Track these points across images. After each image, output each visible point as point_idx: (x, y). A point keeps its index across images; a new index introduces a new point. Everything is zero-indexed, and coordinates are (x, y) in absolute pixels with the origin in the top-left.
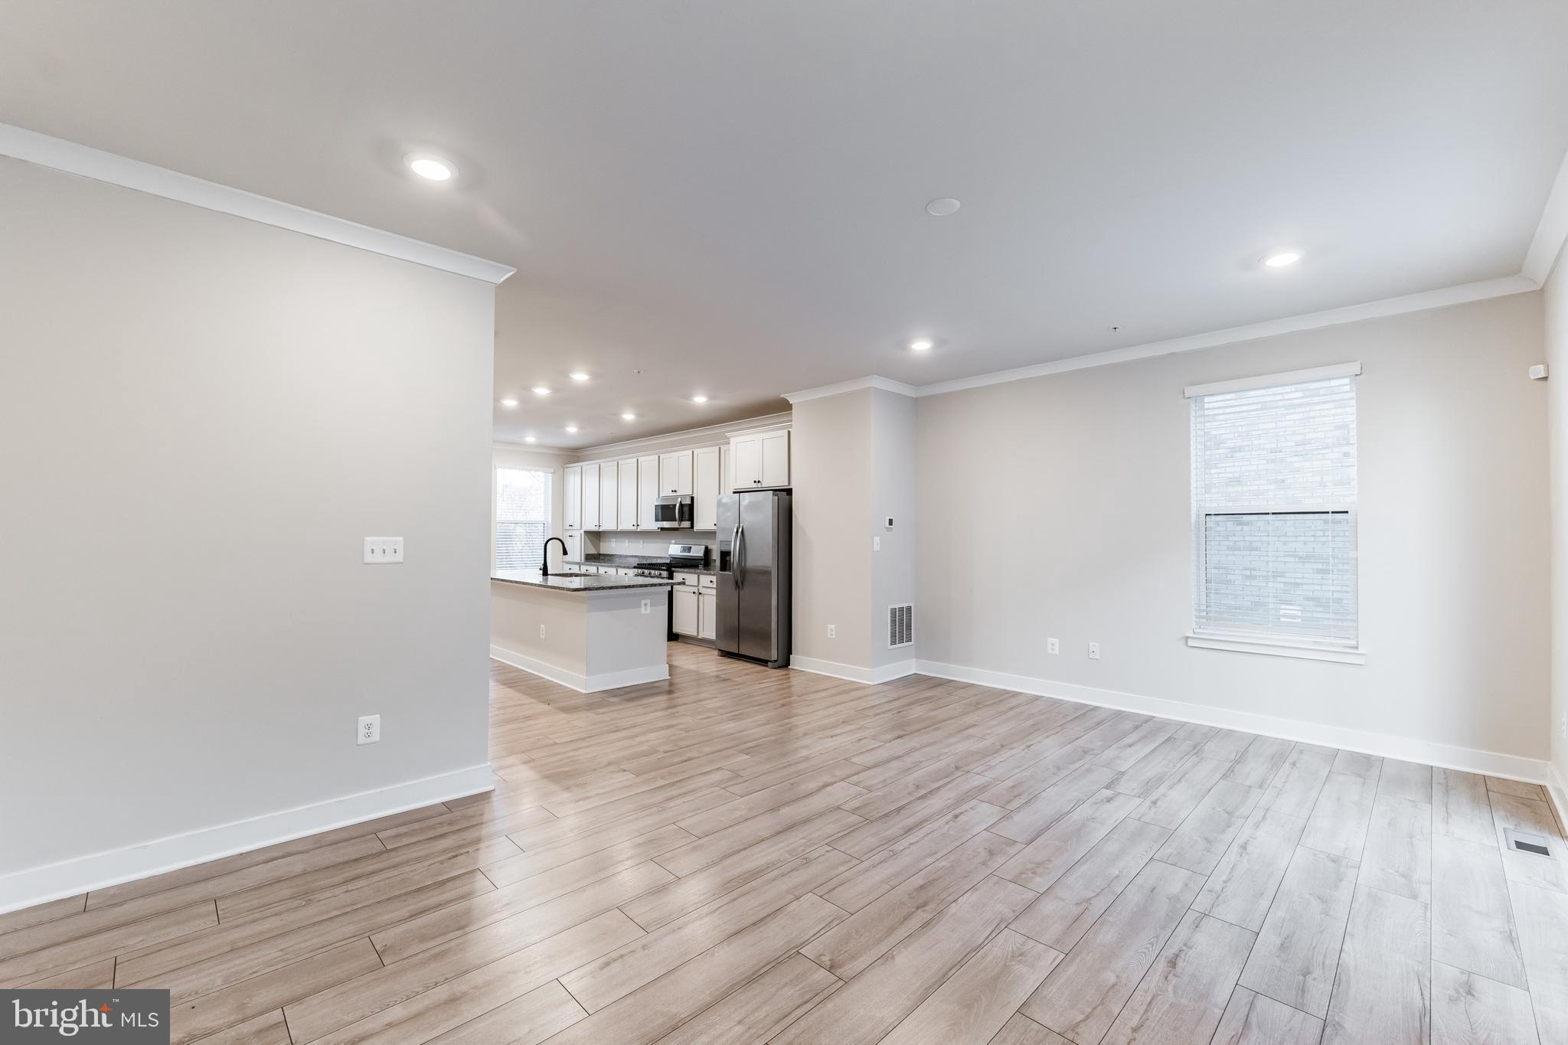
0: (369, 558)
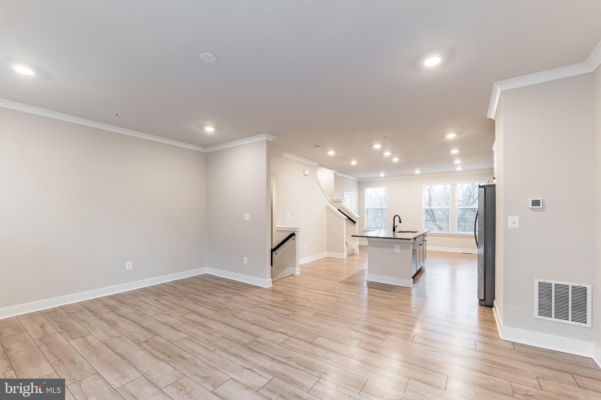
0: (245, 219)
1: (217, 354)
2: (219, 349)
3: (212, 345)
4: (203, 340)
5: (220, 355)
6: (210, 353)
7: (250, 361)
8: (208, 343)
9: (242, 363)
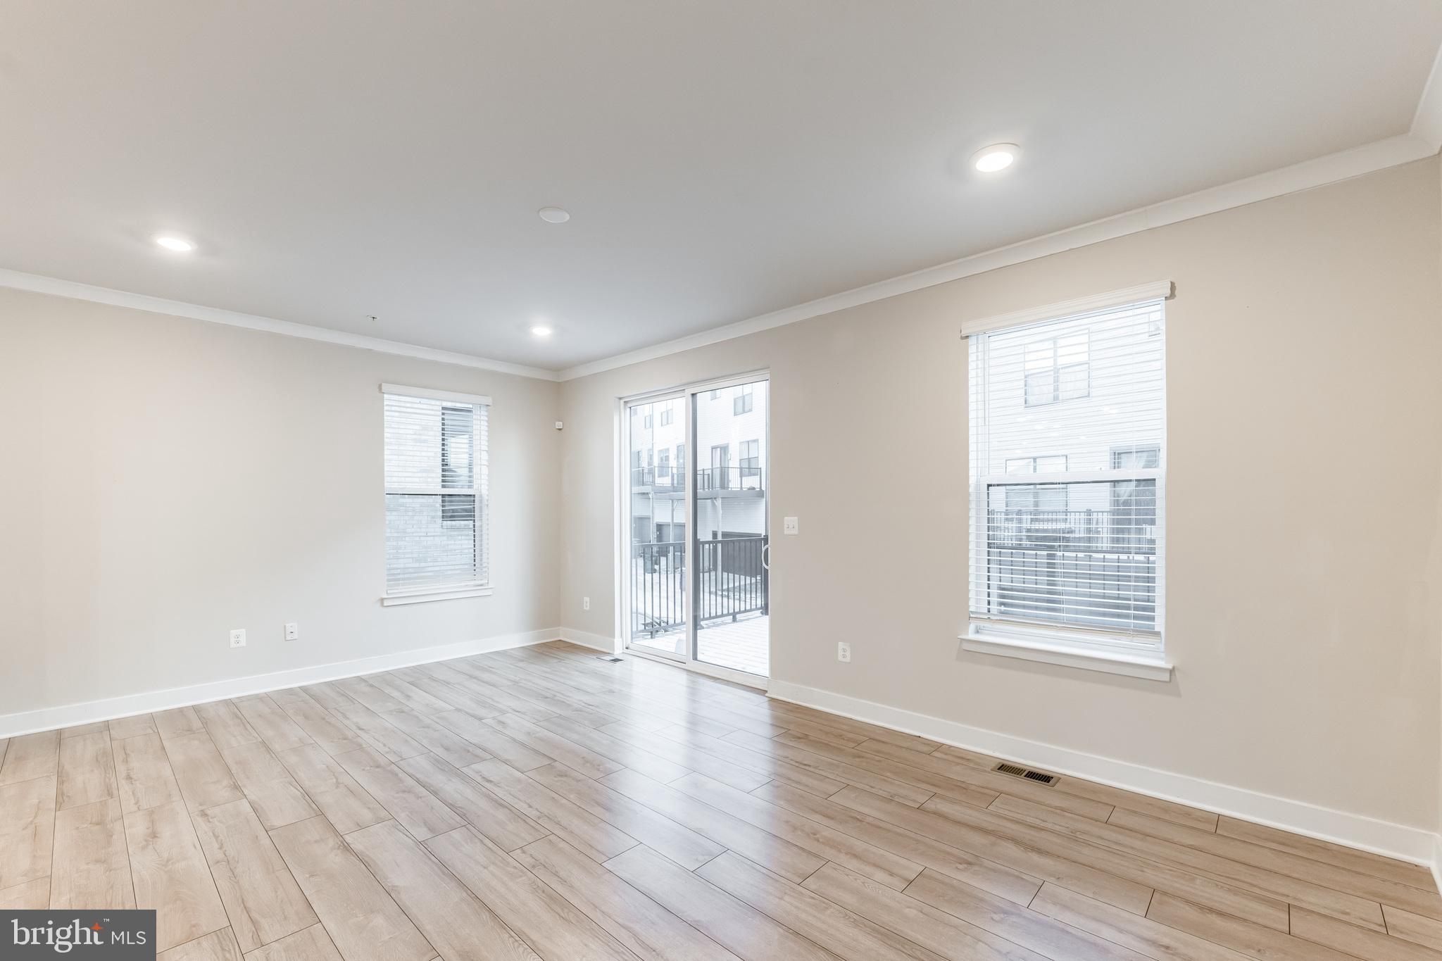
1: (537, 809)
2: (529, 820)
3: (542, 830)
4: (562, 845)
5: (530, 807)
6: (550, 813)
7: (479, 792)
8: (552, 837)
9: (496, 790)
